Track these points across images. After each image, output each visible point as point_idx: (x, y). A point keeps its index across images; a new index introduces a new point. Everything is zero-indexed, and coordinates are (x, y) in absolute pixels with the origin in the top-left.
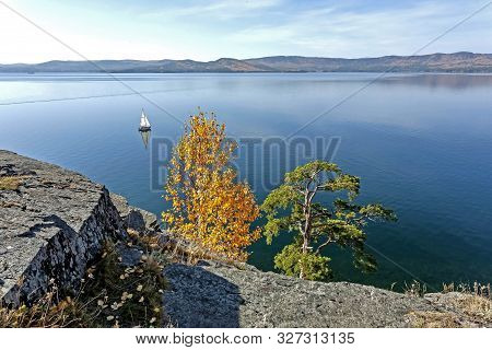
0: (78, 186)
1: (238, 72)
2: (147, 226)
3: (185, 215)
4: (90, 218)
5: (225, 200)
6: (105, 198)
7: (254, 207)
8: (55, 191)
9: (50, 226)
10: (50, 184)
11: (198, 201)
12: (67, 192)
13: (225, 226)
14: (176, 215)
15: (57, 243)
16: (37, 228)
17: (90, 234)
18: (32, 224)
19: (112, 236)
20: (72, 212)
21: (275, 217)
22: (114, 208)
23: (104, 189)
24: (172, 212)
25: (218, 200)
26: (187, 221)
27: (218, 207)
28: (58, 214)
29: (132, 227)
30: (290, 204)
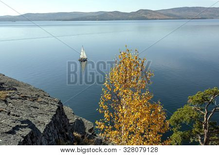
0: (43, 100)
1: (153, 19)
2: (87, 131)
3: (112, 124)
4: (50, 123)
5: (143, 115)
6: (60, 110)
7: (164, 122)
8: (29, 102)
9: (25, 127)
10: (25, 98)
11: (123, 115)
12: (36, 104)
13: (142, 134)
14: (106, 124)
15: (29, 140)
16: (17, 128)
17: (50, 134)
18: (14, 125)
19: (64, 137)
20: (39, 118)
21: (179, 130)
22: (66, 117)
23: (60, 103)
24: (103, 121)
25: (137, 115)
26: (114, 129)
27: (137, 120)
28: (30, 119)
29: (77, 131)
30: (192, 120)
